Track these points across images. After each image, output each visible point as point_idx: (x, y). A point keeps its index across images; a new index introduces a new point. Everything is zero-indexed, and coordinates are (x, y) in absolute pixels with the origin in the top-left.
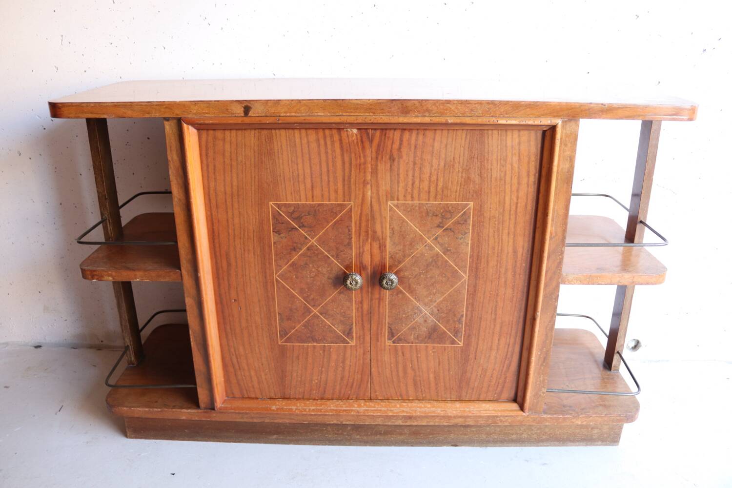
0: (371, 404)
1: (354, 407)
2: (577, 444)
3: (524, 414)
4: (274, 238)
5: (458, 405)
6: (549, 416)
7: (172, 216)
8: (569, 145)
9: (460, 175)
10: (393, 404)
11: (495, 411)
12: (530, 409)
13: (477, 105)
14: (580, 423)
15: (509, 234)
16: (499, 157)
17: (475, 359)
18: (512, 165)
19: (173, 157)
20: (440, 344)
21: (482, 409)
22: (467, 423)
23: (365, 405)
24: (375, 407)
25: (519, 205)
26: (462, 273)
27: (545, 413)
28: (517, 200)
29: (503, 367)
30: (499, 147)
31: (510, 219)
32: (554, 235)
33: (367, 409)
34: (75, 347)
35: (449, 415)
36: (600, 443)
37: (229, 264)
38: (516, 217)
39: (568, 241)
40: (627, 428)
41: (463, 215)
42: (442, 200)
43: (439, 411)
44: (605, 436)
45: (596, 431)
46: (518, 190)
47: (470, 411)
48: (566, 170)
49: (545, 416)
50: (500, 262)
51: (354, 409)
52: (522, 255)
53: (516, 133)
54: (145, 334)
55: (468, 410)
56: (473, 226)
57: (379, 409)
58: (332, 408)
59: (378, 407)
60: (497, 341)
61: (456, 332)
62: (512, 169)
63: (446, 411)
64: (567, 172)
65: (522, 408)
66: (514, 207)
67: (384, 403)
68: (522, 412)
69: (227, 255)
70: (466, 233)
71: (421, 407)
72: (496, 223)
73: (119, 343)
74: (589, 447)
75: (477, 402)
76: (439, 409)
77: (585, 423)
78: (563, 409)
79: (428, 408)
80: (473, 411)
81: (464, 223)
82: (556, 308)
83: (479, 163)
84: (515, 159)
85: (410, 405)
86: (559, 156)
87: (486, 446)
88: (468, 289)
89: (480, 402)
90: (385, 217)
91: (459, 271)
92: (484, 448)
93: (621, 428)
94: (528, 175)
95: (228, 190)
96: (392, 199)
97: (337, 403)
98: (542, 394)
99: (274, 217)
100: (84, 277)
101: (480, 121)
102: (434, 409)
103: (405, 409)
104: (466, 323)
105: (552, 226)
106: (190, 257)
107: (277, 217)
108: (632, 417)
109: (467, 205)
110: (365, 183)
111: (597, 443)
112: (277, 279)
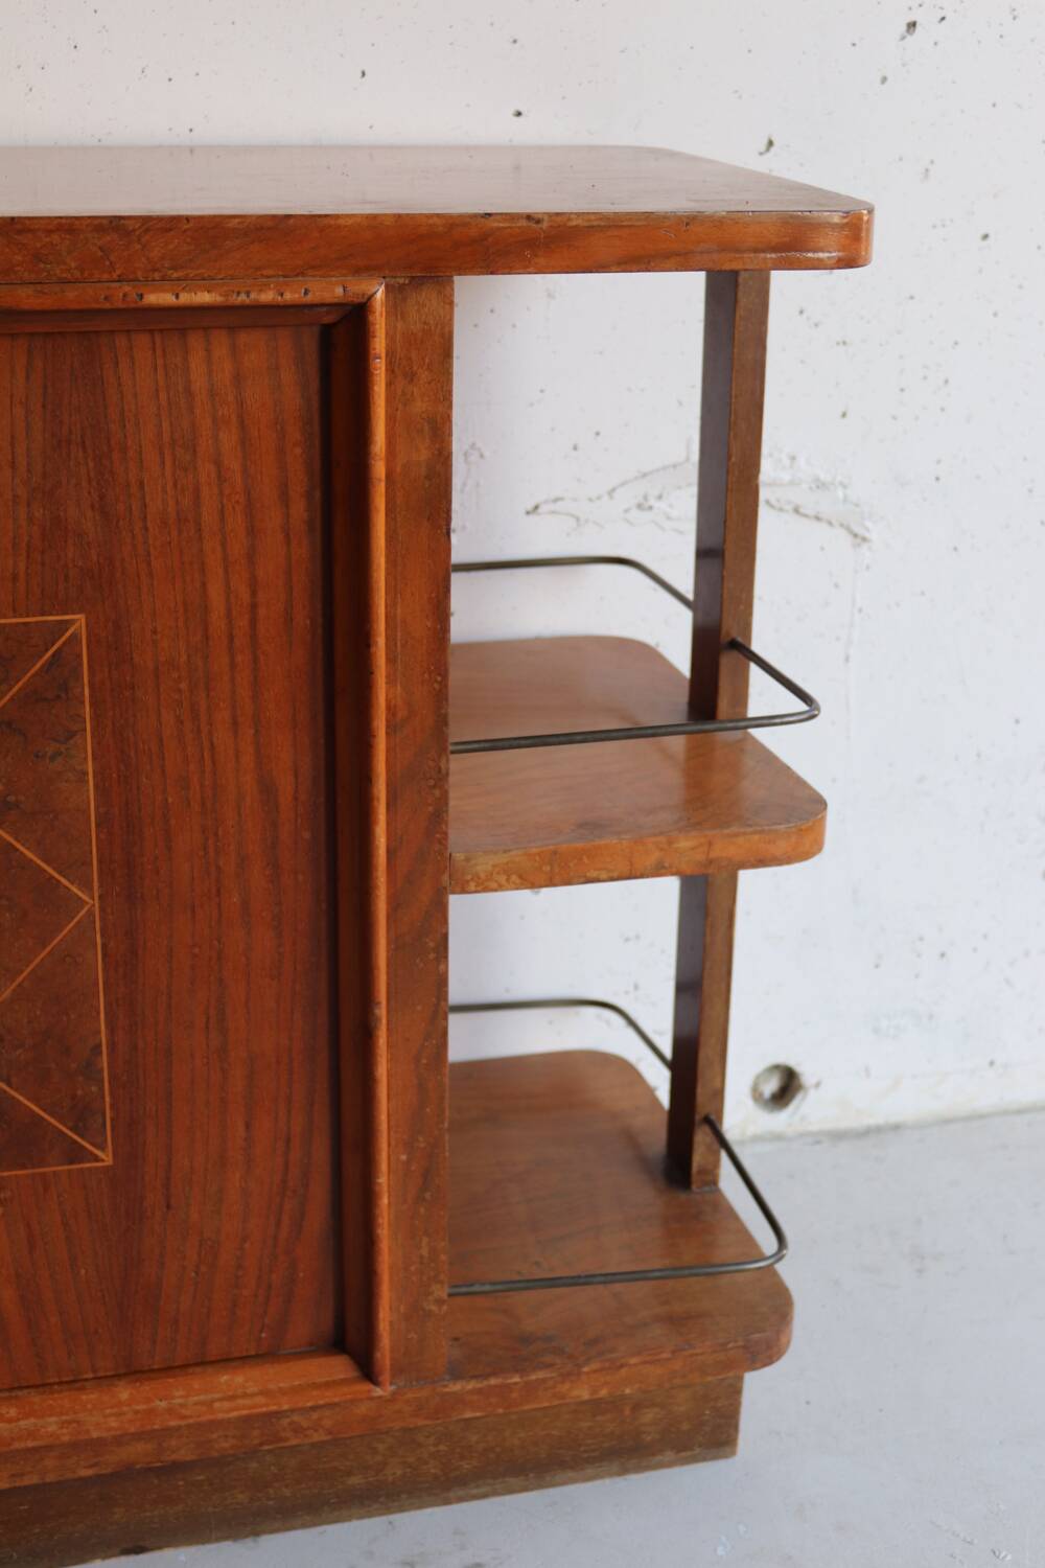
2: (590, 1471)
3: (378, 1392)
5: (124, 1392)
6: (472, 1385)
8: (424, 376)
9: (22, 511)
11: (264, 1393)
12: (398, 1371)
13: (55, 238)
14: (585, 1395)
15: (235, 723)
16: (166, 437)
17: (168, 1207)
18: (218, 463)
20: (24, 1167)
21: (217, 1396)
22: (169, 1457)
25: (262, 611)
26: (74, 889)
27: (456, 1374)
28: (254, 593)
29: (278, 1224)
30: (163, 396)
31: (233, 665)
32: (401, 714)
35: (95, 1435)
36: (669, 1455)
38: (255, 660)
39: (457, 733)
40: (757, 1386)
41: (50, 664)
43: (52, 1429)
44: (685, 1426)
45: (648, 1416)
46: (251, 556)
47: (170, 1411)
48: (423, 471)
49: (456, 1387)
50: (216, 834)
52: (296, 799)
53: (221, 344)
55: (163, 1404)
60: (241, 1130)
61: (82, 1115)
62: (221, 479)
63: (78, 1422)
64: (428, 477)
65: (368, 1371)
66: (243, 623)
68: (366, 1386)
70: (71, 735)
72: (183, 686)
74: (635, 1479)
75: (198, 1369)
76: (53, 1419)
77: (603, 1393)
78: (522, 1351)
79: (10, 1421)
80: (181, 1405)
81: (58, 697)
82: (442, 982)
83: (91, 465)
84: (229, 439)
86: (391, 419)
87: (256, 1534)
88: (104, 946)
89: (210, 1369)
91: (63, 881)
92: (249, 1542)
93: (736, 1391)
94: (285, 498)
98: (434, 1308)
101: (72, 297)
102: (32, 1420)
104: (113, 1077)
105: (391, 681)
108: (769, 1347)
109: (63, 626)
111: (659, 1458)
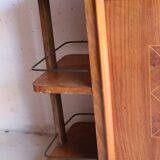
4: (150, 68)
7: (87, 56)
19: (89, 17)
34: (27, 133)
37: (121, 85)
54: (68, 127)
69: (121, 79)
73: (52, 132)
95: (123, 38)
99: (151, 55)
100: (35, 90)
106: (97, 79)
107: (153, 55)
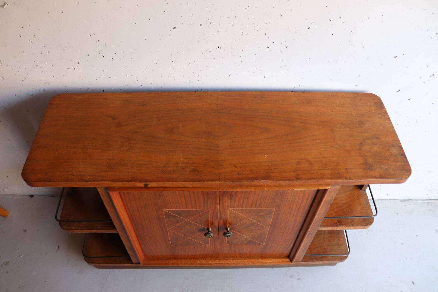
0: (218, 261)
1: (210, 262)
4: (166, 219)
6: (304, 262)
8: (333, 193)
9: (270, 200)
10: (229, 261)
11: (278, 262)
12: (295, 262)
13: (283, 182)
15: (293, 216)
16: (292, 195)
17: (270, 248)
18: (299, 197)
19: (105, 198)
20: (253, 244)
23: (215, 261)
24: (219, 262)
25: (300, 208)
29: (284, 249)
31: (295, 212)
33: (216, 263)
36: (327, 265)
38: (298, 212)
41: (269, 212)
42: (259, 207)
46: (301, 204)
49: (302, 262)
50: (287, 224)
51: (209, 263)
55: (265, 262)
56: (274, 214)
57: (222, 263)
58: (199, 263)
59: (221, 262)
60: (282, 244)
61: (262, 242)
63: (254, 263)
65: (291, 261)
66: (297, 209)
67: (224, 260)
68: (291, 263)
69: (141, 224)
70: (270, 217)
71: (242, 261)
72: (287, 213)
79: (246, 262)
81: (269, 214)
83: (281, 197)
84: (302, 195)
85: (237, 260)
88: (269, 231)
90: (227, 213)
91: (265, 227)
93: (337, 263)
95: (139, 206)
96: (231, 207)
97: (201, 261)
98: (301, 257)
99: (165, 214)
102: (248, 262)
103: (234, 262)
104: (267, 240)
107: (167, 214)
109: (272, 209)
110: (216, 204)
112: (169, 231)
